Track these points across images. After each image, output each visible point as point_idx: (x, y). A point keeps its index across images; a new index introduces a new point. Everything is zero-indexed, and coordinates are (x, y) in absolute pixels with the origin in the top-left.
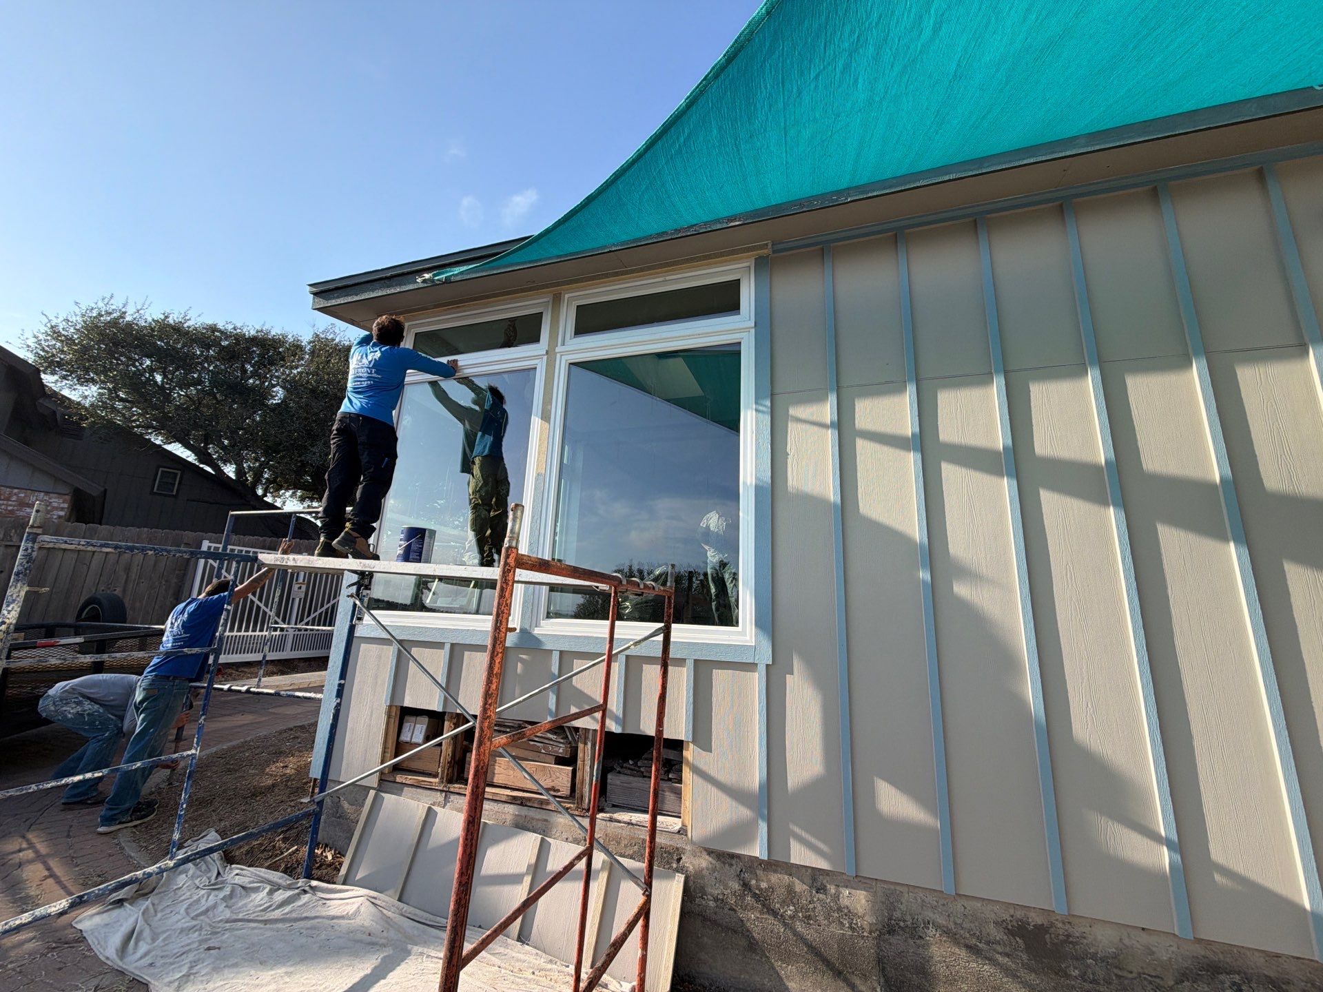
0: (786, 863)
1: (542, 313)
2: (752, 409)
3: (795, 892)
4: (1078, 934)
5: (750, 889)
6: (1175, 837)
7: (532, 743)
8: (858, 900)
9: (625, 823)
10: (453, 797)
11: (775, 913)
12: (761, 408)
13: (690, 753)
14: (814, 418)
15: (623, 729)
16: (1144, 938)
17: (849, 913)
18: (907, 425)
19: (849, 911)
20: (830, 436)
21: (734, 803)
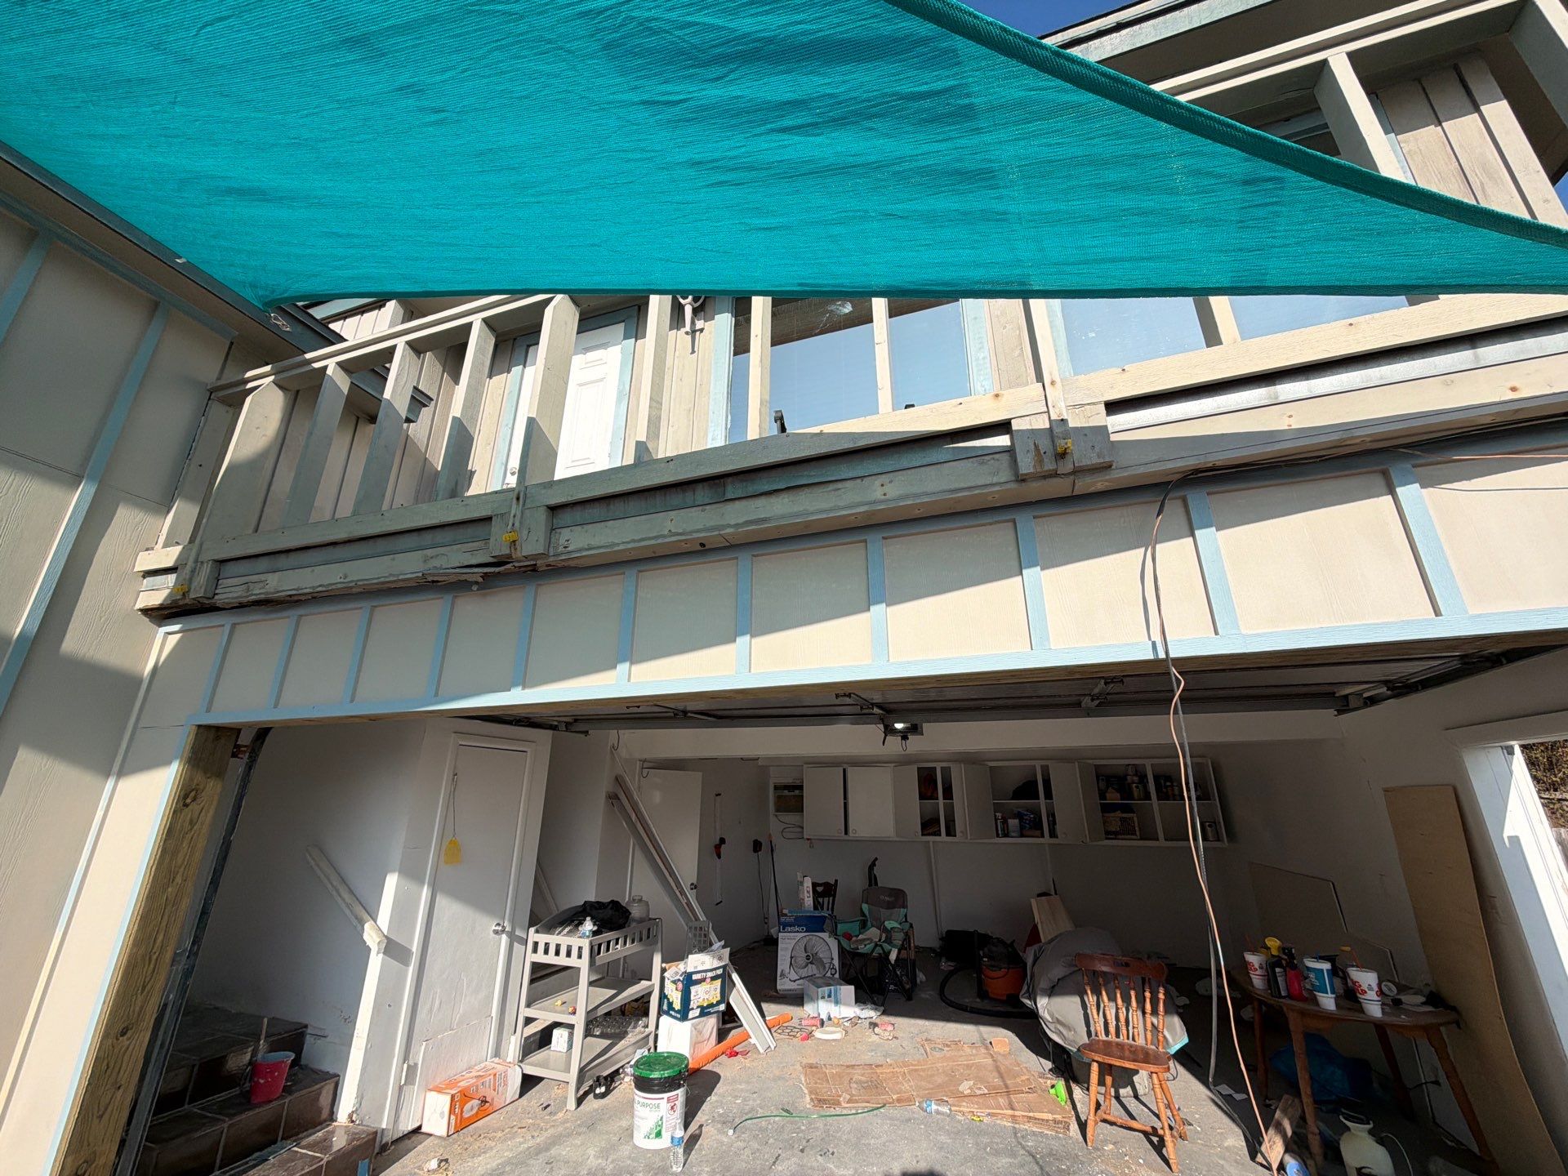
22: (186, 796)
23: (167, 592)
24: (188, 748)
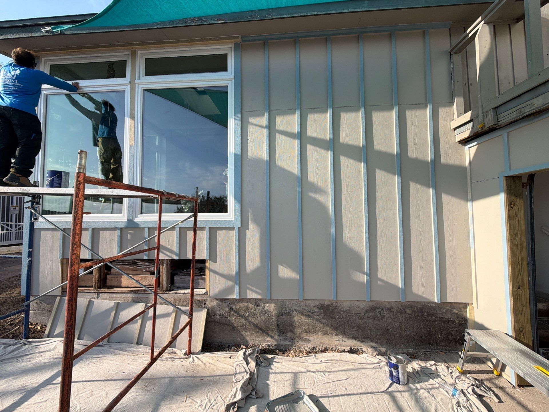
0: (246, 299)
1: (126, 60)
2: (233, 118)
3: (249, 308)
4: (339, 306)
5: (233, 310)
6: (369, 272)
7: (139, 268)
8: (271, 307)
9: (182, 294)
10: (101, 294)
11: (242, 316)
12: (237, 118)
13: (208, 264)
14: (260, 124)
15: (179, 257)
16: (357, 303)
17: (268, 312)
18: (295, 129)
19: (268, 311)
20: (265, 132)
21: (227, 281)
22: (511, 204)
23: (469, 131)
24: (505, 186)
